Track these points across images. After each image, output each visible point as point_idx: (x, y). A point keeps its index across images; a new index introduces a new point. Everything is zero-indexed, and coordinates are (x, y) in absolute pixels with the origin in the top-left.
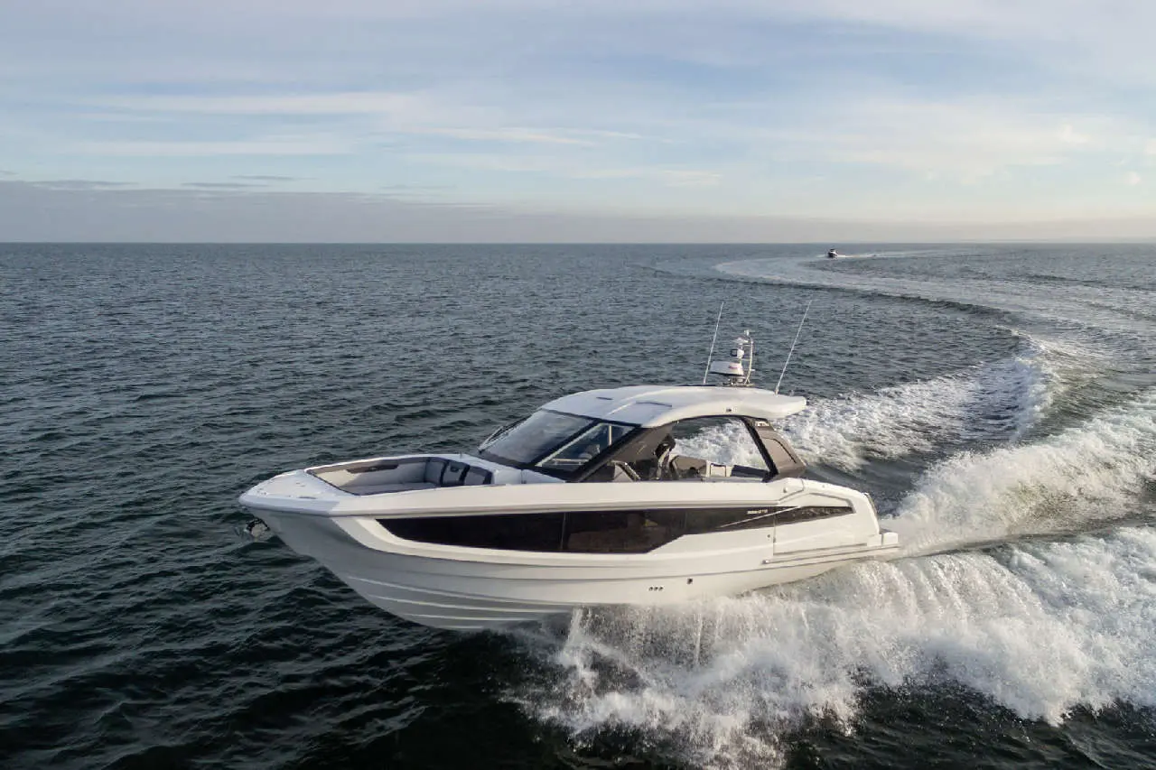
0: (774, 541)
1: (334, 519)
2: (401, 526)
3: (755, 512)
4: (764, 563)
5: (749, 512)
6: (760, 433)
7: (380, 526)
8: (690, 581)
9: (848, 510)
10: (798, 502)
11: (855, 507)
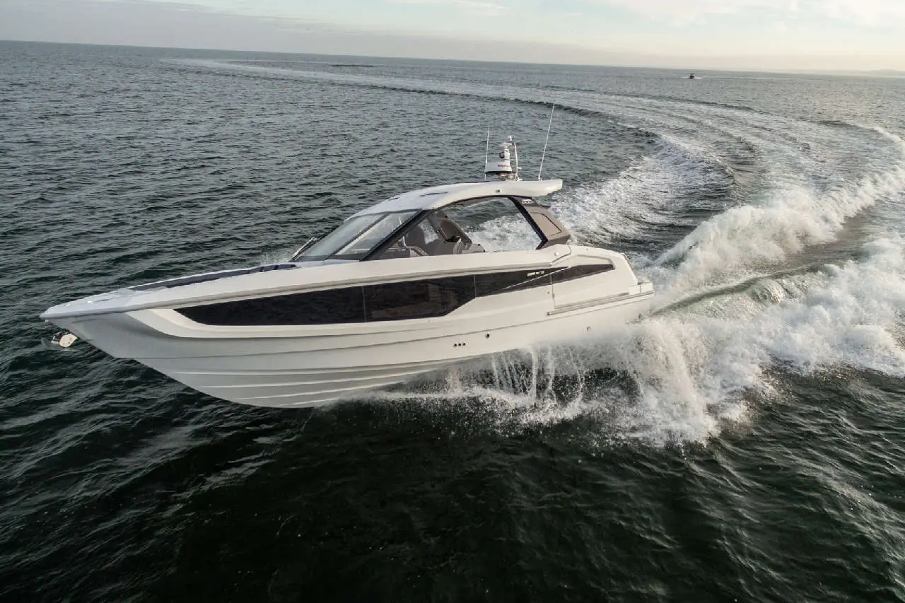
0: (553, 296)
1: (130, 314)
2: (201, 313)
3: (534, 273)
4: (548, 314)
5: (529, 274)
6: (528, 209)
7: (180, 314)
8: (488, 335)
9: (609, 267)
10: (570, 263)
11: (615, 264)
